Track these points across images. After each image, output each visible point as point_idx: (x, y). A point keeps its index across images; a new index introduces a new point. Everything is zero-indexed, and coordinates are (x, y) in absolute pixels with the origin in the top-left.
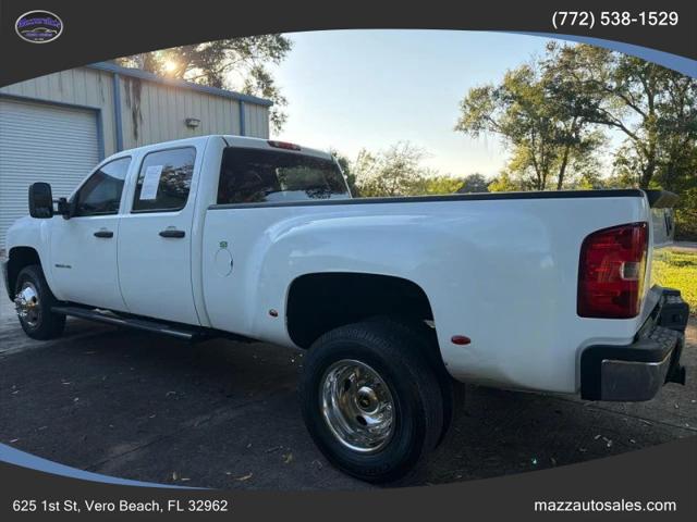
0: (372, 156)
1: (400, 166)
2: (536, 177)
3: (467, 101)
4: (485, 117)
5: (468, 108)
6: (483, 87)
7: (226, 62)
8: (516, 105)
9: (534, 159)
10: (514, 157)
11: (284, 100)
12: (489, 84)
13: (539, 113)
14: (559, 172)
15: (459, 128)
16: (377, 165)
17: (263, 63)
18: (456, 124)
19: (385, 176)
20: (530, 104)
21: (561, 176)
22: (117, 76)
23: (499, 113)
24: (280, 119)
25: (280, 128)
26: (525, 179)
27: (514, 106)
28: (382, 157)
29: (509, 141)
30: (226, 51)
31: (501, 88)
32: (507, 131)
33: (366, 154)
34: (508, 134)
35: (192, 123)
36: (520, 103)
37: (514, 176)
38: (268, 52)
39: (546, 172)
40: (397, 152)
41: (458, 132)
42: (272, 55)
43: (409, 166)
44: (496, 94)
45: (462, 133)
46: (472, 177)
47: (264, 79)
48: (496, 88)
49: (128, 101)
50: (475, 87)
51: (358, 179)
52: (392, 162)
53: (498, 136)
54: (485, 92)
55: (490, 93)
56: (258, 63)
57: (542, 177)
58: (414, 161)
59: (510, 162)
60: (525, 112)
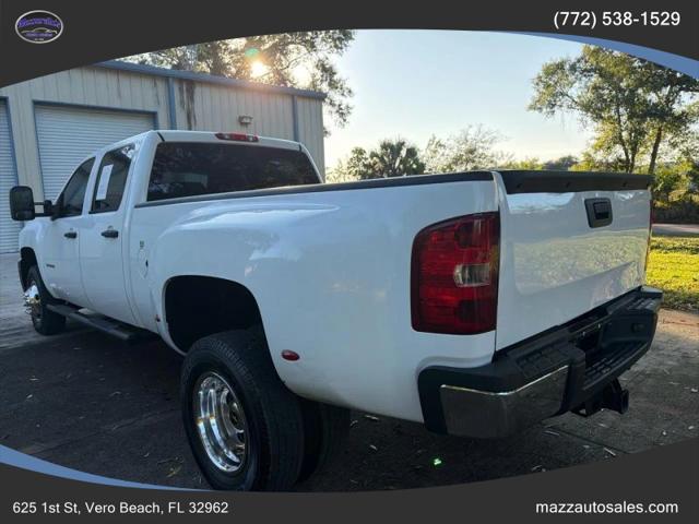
0: (442, 143)
1: (472, 152)
2: (624, 157)
3: (540, 78)
4: (562, 94)
5: (541, 85)
6: (558, 61)
7: (293, 56)
8: (595, 79)
9: (621, 137)
10: (597, 135)
11: (350, 91)
12: (564, 57)
13: (623, 85)
14: (651, 150)
15: (532, 107)
16: (447, 152)
17: (328, 56)
18: (530, 102)
19: (455, 163)
20: (612, 75)
21: (654, 156)
22: (171, 80)
23: (578, 89)
24: (344, 111)
25: (345, 120)
26: (611, 161)
27: (593, 79)
28: (452, 142)
29: (588, 118)
30: (291, 47)
31: (579, 61)
32: (586, 107)
33: (437, 140)
34: (587, 111)
35: (245, 121)
36: (601, 76)
37: (599, 156)
38: (332, 44)
39: (635, 151)
40: (469, 137)
41: (532, 111)
42: (336, 46)
43: (480, 151)
44: (573, 68)
45: (537, 112)
46: (564, 160)
47: (327, 71)
48: (573, 60)
49: (182, 102)
50: (549, 62)
51: (427, 167)
52: (464, 147)
53: (577, 113)
54: (560, 66)
55: (567, 67)
56: (321, 55)
57: (630, 157)
58: (487, 145)
59: (594, 142)
60: (606, 85)
